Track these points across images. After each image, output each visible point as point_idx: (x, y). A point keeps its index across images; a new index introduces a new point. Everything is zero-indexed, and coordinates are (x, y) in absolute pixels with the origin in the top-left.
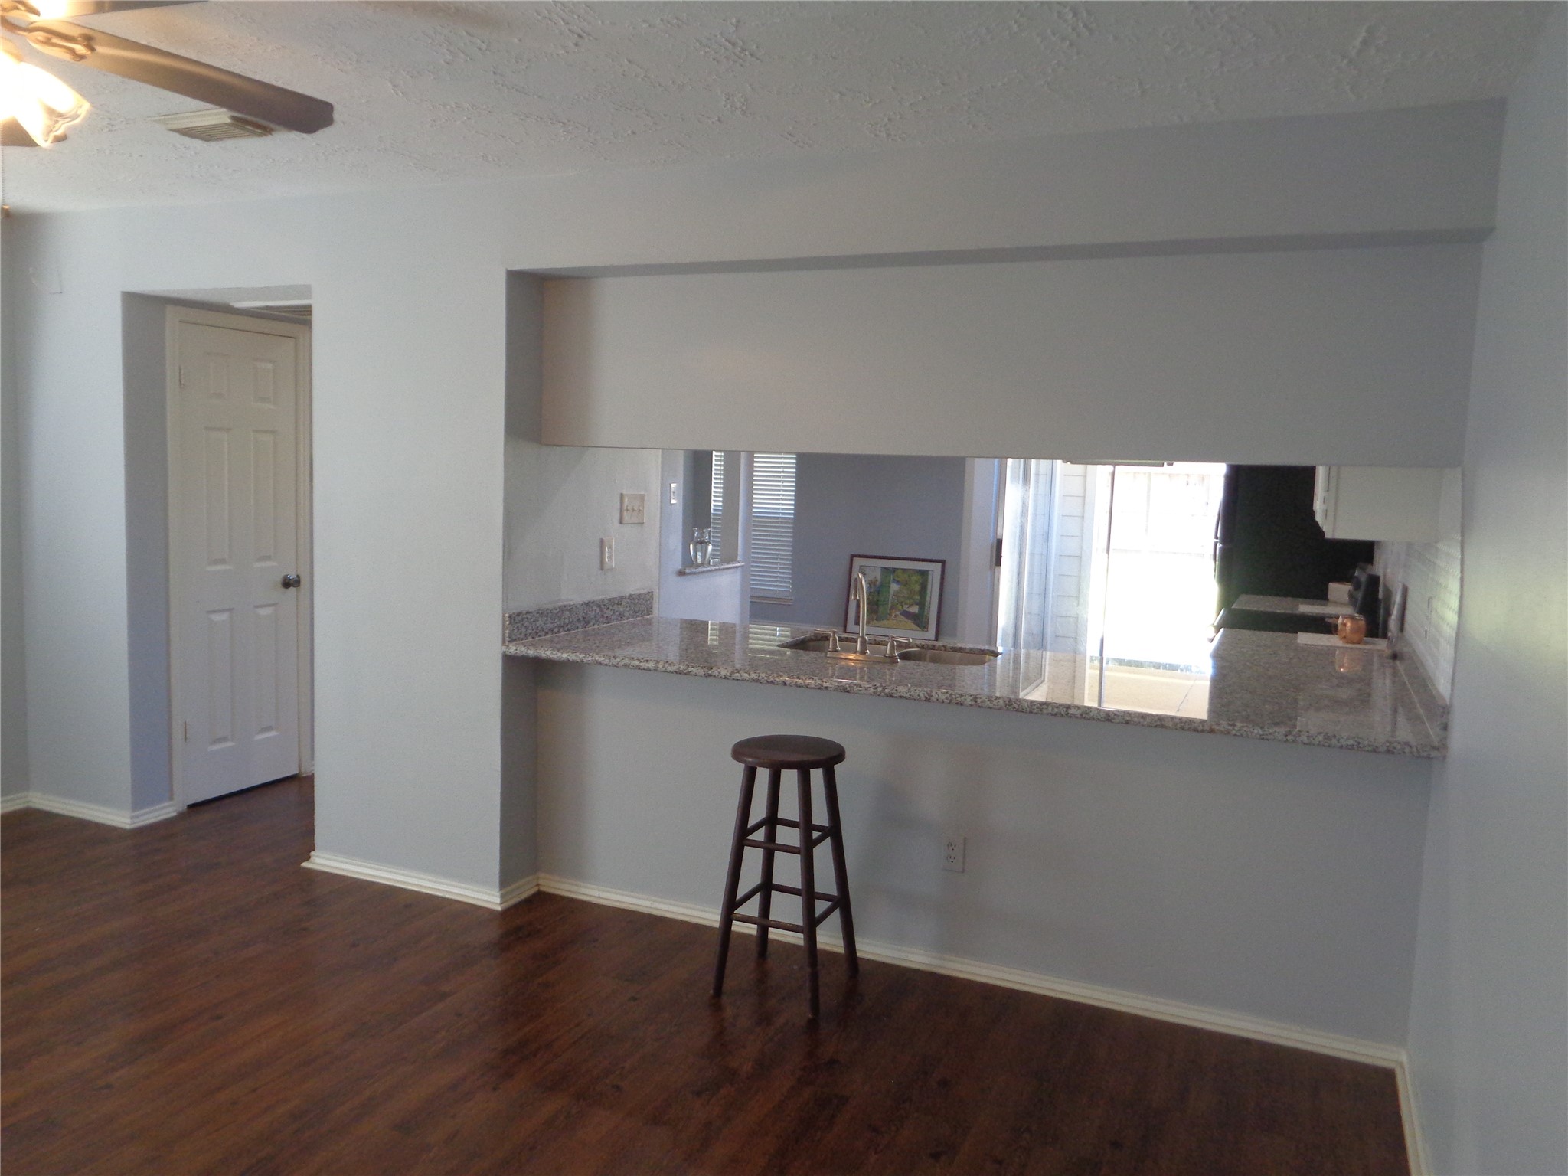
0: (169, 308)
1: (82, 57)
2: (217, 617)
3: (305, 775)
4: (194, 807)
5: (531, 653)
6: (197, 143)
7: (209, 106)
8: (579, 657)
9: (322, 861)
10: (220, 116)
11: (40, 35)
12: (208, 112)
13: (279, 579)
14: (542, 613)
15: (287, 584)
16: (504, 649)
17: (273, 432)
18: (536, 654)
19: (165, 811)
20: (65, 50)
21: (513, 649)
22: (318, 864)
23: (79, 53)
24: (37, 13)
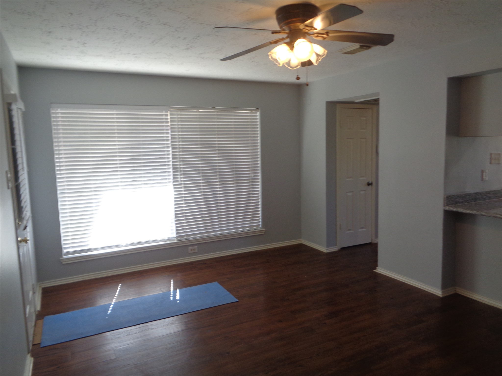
0: (338, 105)
1: (325, 38)
2: (349, 194)
3: (373, 243)
4: (343, 249)
5: (455, 210)
6: (349, 55)
7: (354, 43)
8: (474, 212)
9: (380, 270)
10: (356, 46)
11: (316, 35)
12: (354, 46)
13: (366, 182)
14: (458, 196)
15: (369, 184)
16: (444, 208)
17: (365, 138)
18: (457, 210)
19: (334, 249)
20: (321, 37)
21: (448, 208)
22: (378, 271)
23: (325, 37)
24: (316, 29)
